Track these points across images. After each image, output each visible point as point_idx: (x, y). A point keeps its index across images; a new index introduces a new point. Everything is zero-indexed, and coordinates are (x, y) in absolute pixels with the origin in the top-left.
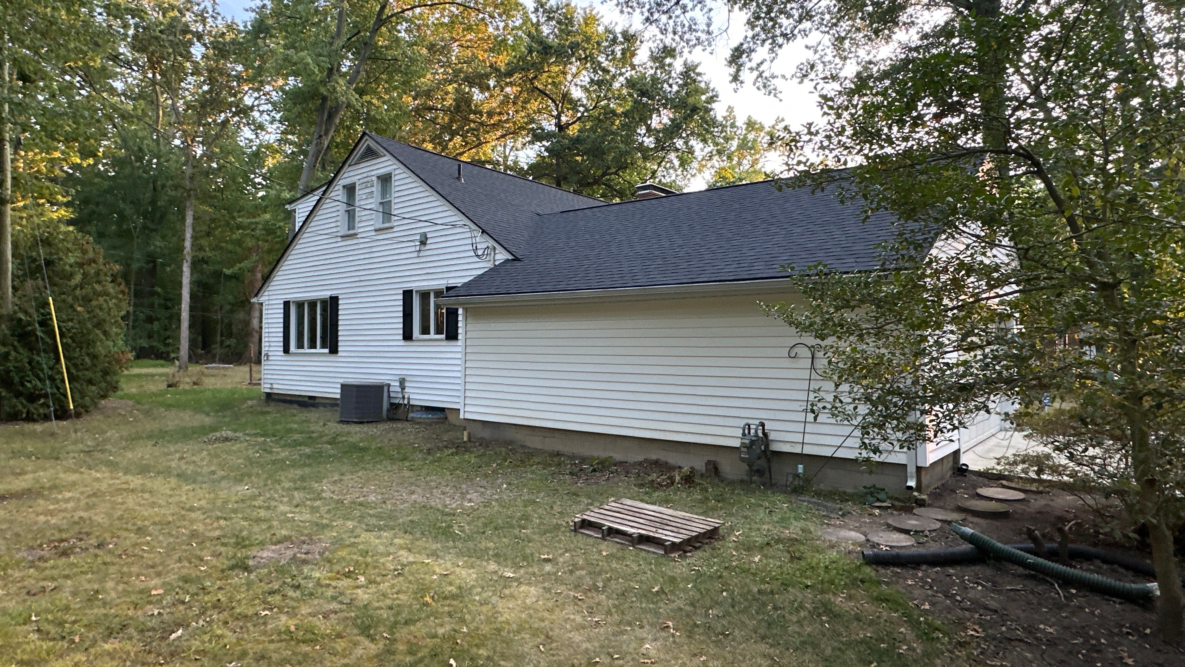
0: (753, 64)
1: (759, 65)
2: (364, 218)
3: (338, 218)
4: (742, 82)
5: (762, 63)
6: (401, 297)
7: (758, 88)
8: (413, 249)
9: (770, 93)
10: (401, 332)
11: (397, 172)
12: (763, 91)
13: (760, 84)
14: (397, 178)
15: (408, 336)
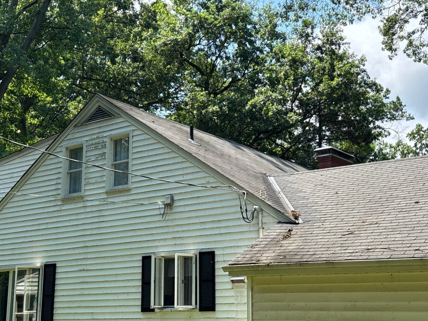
0: (404, 33)
1: (409, 35)
2: (93, 181)
3: (59, 181)
4: (396, 50)
5: (414, 33)
6: (140, 264)
7: (409, 55)
8: (157, 212)
9: (420, 60)
10: (140, 303)
11: (135, 133)
12: (414, 58)
13: (410, 52)
14: (135, 139)
15: (146, 308)
